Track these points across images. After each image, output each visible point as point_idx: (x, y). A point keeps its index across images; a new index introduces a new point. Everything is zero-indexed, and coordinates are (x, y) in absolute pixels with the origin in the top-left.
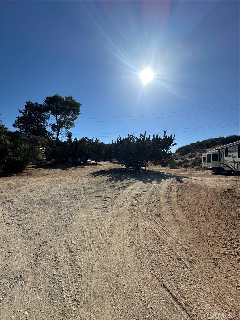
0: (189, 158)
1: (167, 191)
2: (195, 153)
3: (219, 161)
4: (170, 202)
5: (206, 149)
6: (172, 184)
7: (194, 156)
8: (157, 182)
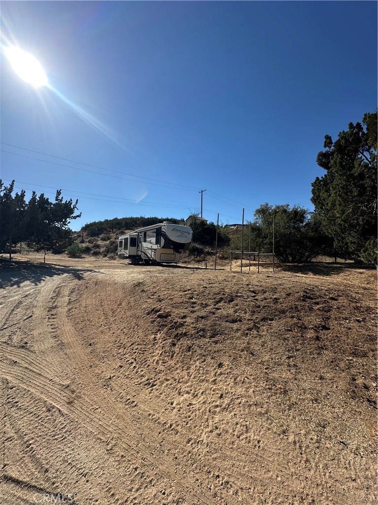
0: (101, 241)
1: (50, 297)
2: (109, 234)
3: (137, 248)
4: (52, 315)
5: (125, 230)
6: (64, 284)
7: (109, 239)
8: (32, 282)
